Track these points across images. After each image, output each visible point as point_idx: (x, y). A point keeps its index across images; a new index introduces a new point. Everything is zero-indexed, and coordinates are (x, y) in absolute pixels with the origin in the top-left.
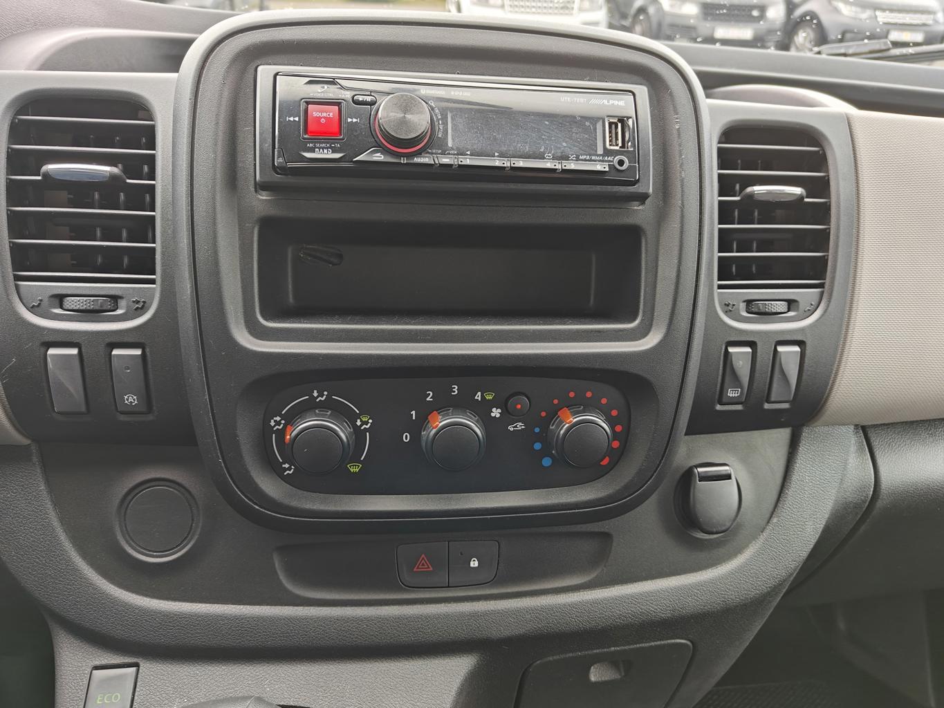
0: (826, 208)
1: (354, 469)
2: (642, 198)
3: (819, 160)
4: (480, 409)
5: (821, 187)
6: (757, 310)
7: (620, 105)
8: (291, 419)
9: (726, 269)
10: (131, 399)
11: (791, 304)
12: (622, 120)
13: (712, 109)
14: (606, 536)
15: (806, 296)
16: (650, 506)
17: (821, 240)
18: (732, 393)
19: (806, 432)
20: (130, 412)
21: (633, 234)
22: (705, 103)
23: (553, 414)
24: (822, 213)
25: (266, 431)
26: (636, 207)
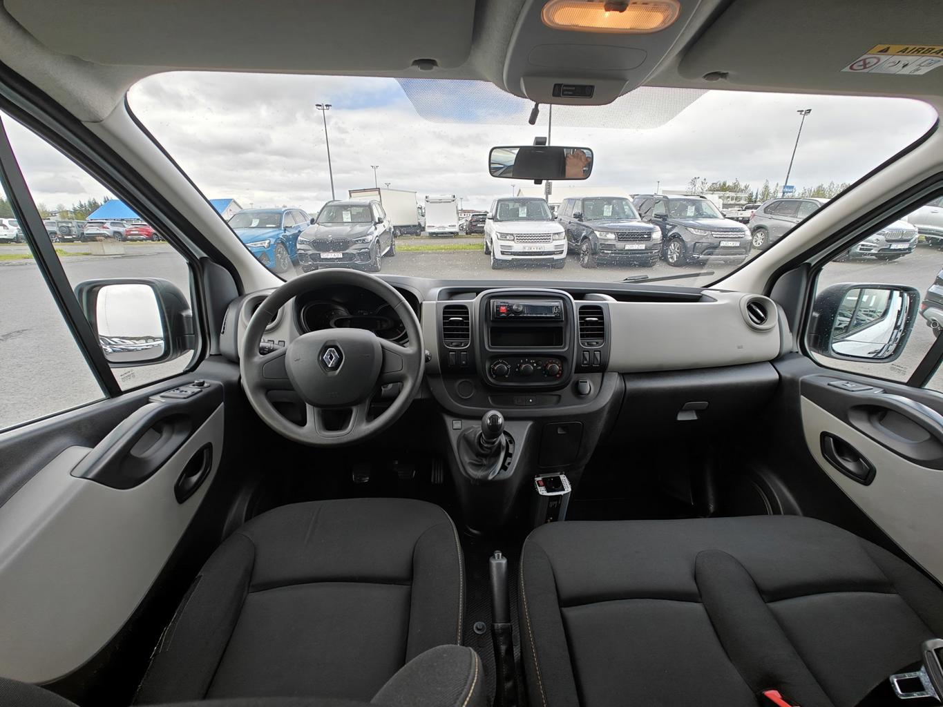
0: (603, 323)
1: (507, 376)
2: (562, 321)
3: (601, 313)
4: (532, 364)
5: (602, 318)
6: (589, 344)
7: (557, 304)
8: (495, 365)
9: (582, 336)
10: (464, 362)
11: (597, 343)
12: (557, 307)
13: (576, 303)
14: (560, 396)
15: (600, 341)
16: (569, 387)
17: (603, 329)
18: (585, 362)
19: (606, 374)
20: (464, 365)
21: (561, 328)
22: (574, 301)
23: (547, 365)
24: (603, 324)
25: (490, 368)
26: (561, 323)
